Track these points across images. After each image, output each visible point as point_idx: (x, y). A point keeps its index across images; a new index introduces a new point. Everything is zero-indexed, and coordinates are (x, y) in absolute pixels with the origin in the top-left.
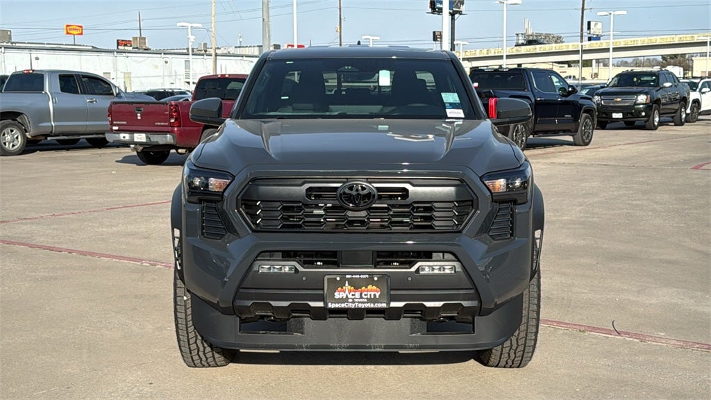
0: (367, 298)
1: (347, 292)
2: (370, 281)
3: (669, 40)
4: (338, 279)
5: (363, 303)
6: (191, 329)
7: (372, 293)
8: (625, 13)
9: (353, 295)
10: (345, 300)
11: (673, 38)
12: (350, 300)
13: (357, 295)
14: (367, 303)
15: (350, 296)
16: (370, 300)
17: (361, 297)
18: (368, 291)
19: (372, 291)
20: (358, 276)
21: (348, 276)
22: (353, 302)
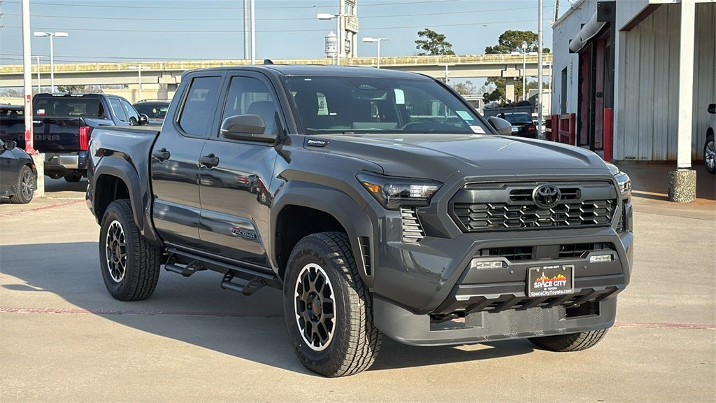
0: (557, 287)
1: (543, 282)
2: (560, 271)
3: (89, 68)
4: (538, 270)
5: (555, 290)
6: (363, 335)
7: (561, 282)
8: (66, 34)
9: (547, 284)
10: (541, 289)
11: (94, 66)
12: (545, 289)
13: (550, 283)
14: (558, 289)
15: (545, 286)
16: (559, 288)
17: (553, 286)
18: (557, 280)
19: (561, 279)
20: (552, 267)
21: (545, 268)
22: (548, 290)
